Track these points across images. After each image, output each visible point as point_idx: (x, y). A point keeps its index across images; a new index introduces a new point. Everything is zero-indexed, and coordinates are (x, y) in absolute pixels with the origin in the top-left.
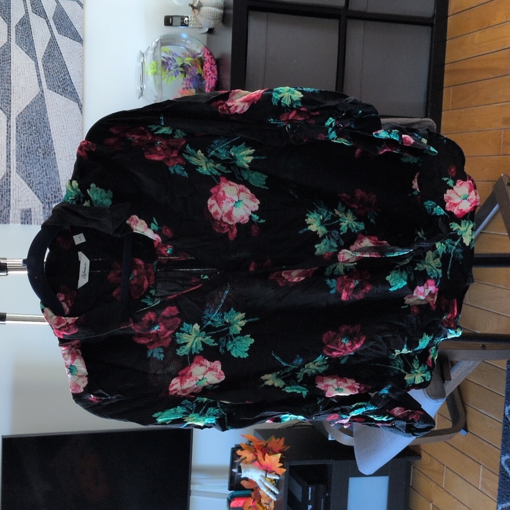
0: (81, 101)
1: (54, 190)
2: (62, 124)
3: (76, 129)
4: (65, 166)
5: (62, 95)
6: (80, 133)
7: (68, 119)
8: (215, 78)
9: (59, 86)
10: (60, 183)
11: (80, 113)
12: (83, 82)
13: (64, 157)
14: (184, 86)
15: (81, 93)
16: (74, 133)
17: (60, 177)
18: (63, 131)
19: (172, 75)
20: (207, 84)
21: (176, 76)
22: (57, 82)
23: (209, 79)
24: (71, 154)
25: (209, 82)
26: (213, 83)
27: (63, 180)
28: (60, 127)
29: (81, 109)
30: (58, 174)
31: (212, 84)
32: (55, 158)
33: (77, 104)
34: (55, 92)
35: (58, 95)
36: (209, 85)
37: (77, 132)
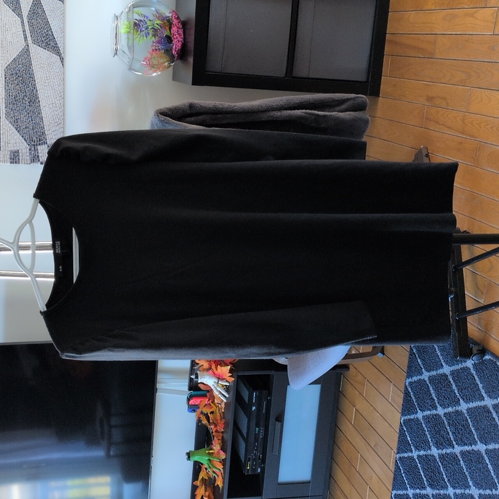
0: (63, 55)
1: (39, 134)
2: (45, 76)
3: (58, 80)
4: (49, 112)
5: (45, 49)
6: (62, 84)
7: (51, 71)
8: (181, 41)
9: (42, 41)
10: (44, 128)
11: (61, 65)
12: (64, 37)
13: (47, 105)
14: (154, 48)
15: (62, 47)
16: (56, 83)
17: (44, 122)
18: (47, 81)
19: (143, 36)
20: (174, 47)
21: (146, 37)
22: (41, 37)
23: (176, 42)
24: (54, 102)
25: (176, 45)
26: (180, 46)
27: (47, 125)
28: (44, 78)
29: (62, 62)
30: (42, 119)
31: (178, 46)
32: (40, 105)
33: (59, 57)
34: (39, 46)
35: (42, 49)
36: (176, 48)
37: (59, 82)
